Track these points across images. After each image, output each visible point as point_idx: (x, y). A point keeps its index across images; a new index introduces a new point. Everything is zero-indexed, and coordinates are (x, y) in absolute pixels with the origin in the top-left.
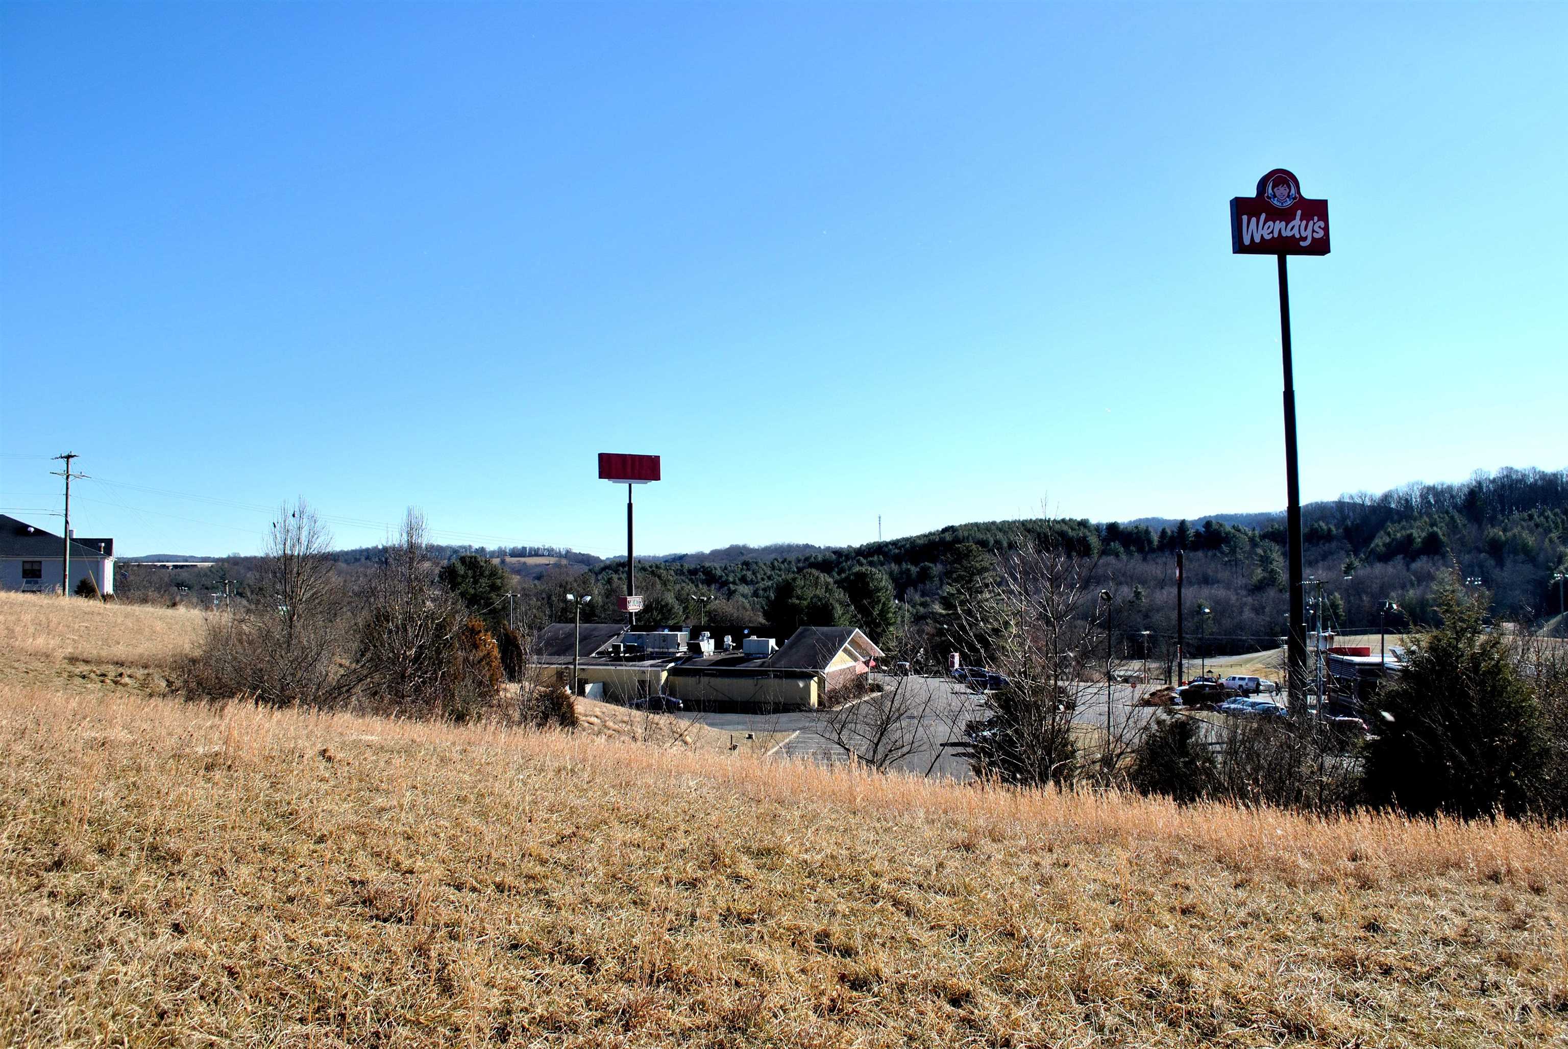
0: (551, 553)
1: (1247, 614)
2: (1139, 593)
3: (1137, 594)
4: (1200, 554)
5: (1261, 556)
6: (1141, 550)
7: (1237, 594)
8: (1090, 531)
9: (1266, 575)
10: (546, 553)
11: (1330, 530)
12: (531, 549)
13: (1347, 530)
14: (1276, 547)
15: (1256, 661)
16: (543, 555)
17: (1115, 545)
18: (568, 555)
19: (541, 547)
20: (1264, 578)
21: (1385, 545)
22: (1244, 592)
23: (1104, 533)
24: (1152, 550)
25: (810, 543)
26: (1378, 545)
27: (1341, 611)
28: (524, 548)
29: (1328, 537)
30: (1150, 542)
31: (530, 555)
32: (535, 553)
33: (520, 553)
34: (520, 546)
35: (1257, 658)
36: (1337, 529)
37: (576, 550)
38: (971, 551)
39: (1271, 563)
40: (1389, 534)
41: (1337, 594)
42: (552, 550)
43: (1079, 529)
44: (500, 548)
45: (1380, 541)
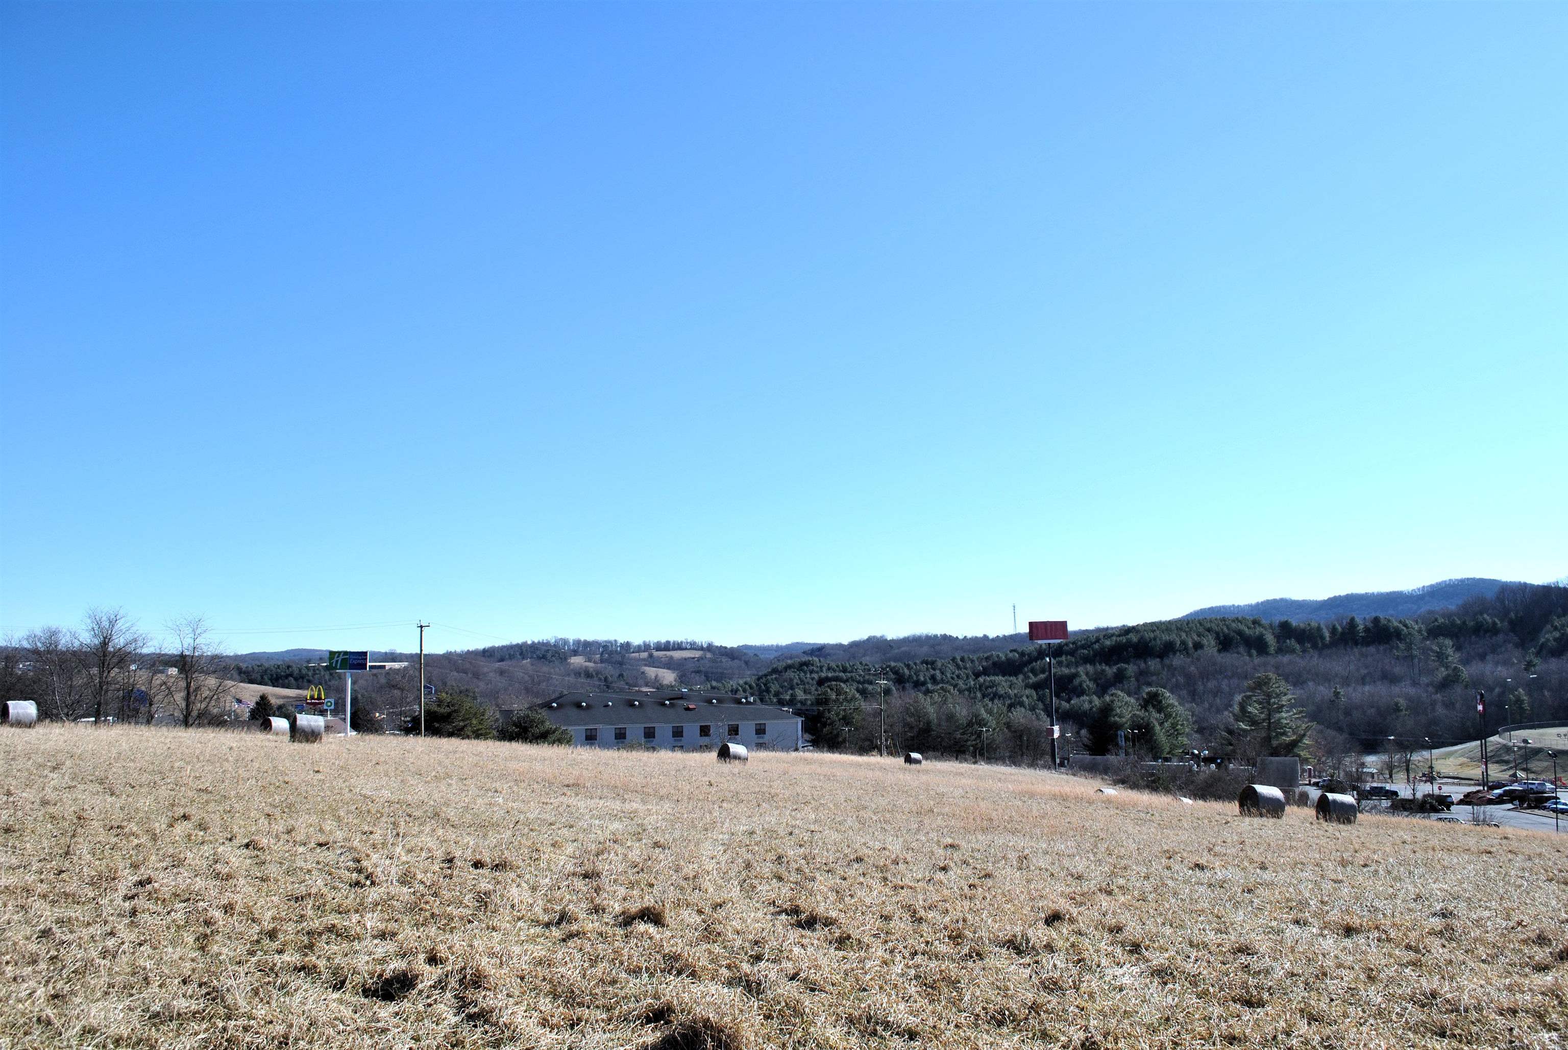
0: (693, 646)
1: (1440, 711)
2: (1339, 693)
3: (1337, 694)
4: (1372, 649)
5: (1437, 652)
6: (1315, 646)
7: (1427, 692)
8: (1266, 629)
9: (1450, 672)
10: (689, 647)
11: (1494, 624)
12: (674, 643)
13: (1511, 622)
14: (1448, 642)
15: (1457, 755)
16: (686, 649)
17: (1292, 643)
18: (710, 648)
19: (684, 641)
20: (1449, 675)
21: (1555, 640)
22: (1430, 689)
23: (1277, 631)
24: (1326, 646)
25: (948, 634)
26: (1548, 640)
27: (1526, 706)
28: (668, 642)
29: (1493, 630)
30: (1322, 638)
31: (674, 649)
32: (679, 647)
33: (667, 647)
34: (663, 640)
35: (1456, 751)
36: (1502, 621)
37: (717, 643)
38: (1270, 679)
39: (1447, 658)
40: (1556, 628)
41: (1521, 690)
42: (695, 643)
43: (1255, 628)
44: (644, 643)
45: (1548, 636)
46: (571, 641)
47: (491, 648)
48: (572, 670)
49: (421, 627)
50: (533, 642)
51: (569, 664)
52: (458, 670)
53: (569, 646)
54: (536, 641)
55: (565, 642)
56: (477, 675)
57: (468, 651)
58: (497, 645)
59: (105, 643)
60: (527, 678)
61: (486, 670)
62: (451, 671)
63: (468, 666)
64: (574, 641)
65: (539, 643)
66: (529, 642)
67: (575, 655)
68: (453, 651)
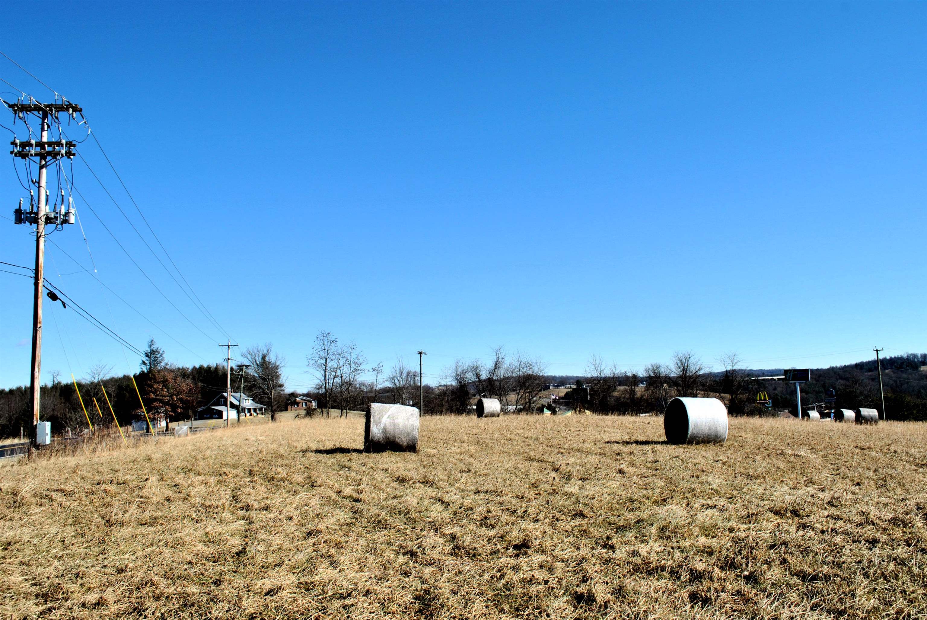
46: (919, 355)
47: (861, 363)
48: (924, 375)
49: (877, 351)
50: (891, 358)
51: (920, 371)
52: (841, 378)
53: (918, 359)
54: (893, 357)
55: (915, 356)
56: (856, 382)
57: (845, 365)
58: (865, 361)
59: (685, 370)
60: (891, 382)
61: (862, 378)
62: (837, 379)
63: (848, 375)
64: (921, 355)
65: (895, 358)
66: (888, 358)
67: (923, 365)
68: (835, 366)
